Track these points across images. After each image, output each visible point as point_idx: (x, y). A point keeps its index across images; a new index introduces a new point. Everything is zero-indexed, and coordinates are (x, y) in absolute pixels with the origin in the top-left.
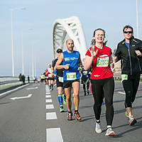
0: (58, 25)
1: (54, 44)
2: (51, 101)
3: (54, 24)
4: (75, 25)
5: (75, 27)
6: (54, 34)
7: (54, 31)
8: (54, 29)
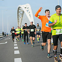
0: (20, 8)
1: (18, 17)
2: (16, 45)
3: (18, 7)
4: (28, 8)
5: (28, 9)
6: (18, 12)
7: (18, 11)
8: (18, 10)
